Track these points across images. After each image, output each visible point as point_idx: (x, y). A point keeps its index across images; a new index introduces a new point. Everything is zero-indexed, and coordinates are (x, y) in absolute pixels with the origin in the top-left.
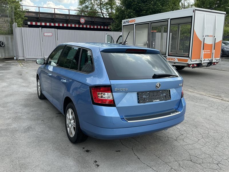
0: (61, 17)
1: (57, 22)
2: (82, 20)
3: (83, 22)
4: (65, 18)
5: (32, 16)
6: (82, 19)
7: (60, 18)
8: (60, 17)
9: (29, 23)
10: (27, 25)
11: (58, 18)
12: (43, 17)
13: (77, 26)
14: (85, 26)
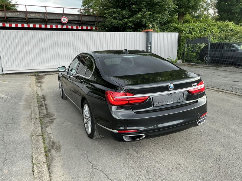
0: (38, 16)
2: (64, 20)
3: (65, 22)
4: (43, 17)
6: (63, 18)
7: (35, 17)
11: (34, 17)
12: (14, 16)
13: (59, 27)
14: (70, 27)
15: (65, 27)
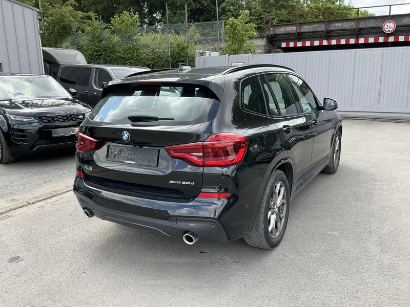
1: (333, 37)
3: (391, 30)
5: (290, 32)
6: (388, 24)
8: (344, 26)
9: (284, 45)
10: (281, 48)
11: (341, 28)
12: (311, 30)
13: (381, 40)
14: (401, 39)
15: (391, 39)
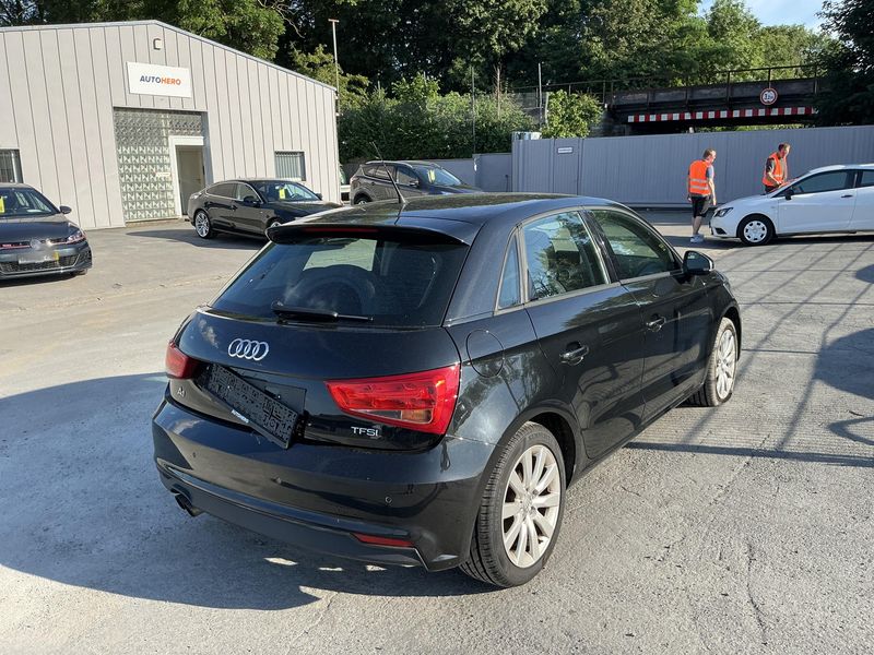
3: (772, 100)
5: (640, 101)
6: (767, 92)
9: (631, 119)
11: (709, 97)
13: (762, 113)
14: (788, 111)
15: (775, 112)
